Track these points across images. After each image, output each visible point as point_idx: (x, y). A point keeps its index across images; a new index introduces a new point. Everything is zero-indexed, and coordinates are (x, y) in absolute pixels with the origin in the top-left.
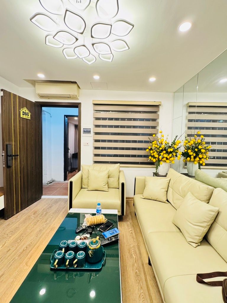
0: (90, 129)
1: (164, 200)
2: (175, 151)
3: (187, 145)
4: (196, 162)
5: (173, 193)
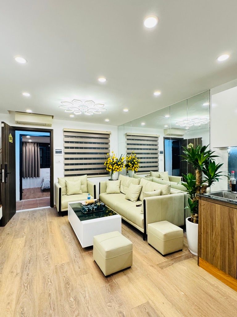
0: (61, 150)
1: (119, 192)
2: (122, 164)
3: (128, 160)
4: (133, 170)
5: (123, 187)
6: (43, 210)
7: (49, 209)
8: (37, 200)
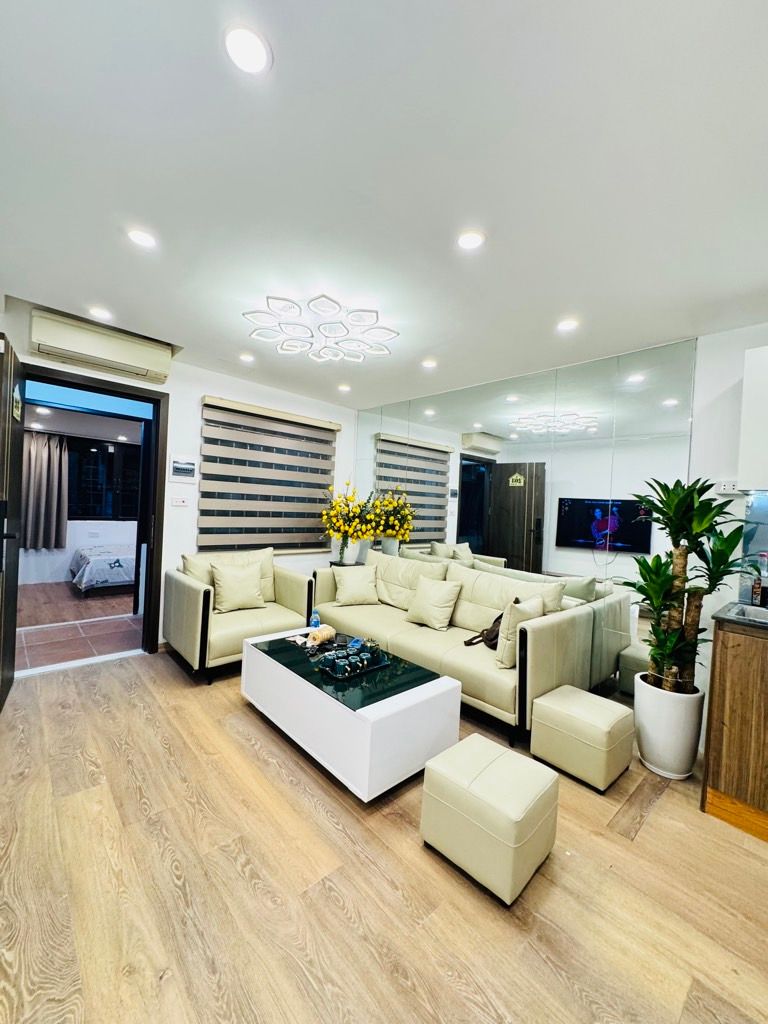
0: (193, 464)
1: (377, 599)
4: (398, 537)
5: (386, 587)
6: (121, 663)
7: (142, 658)
8: (75, 628)
